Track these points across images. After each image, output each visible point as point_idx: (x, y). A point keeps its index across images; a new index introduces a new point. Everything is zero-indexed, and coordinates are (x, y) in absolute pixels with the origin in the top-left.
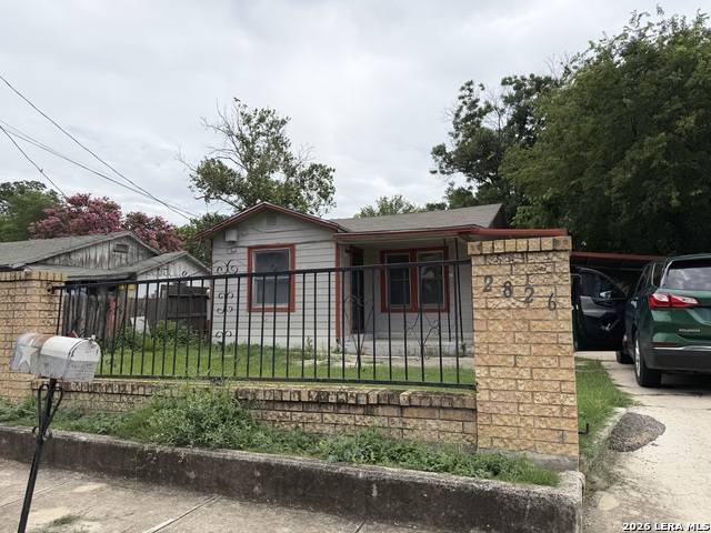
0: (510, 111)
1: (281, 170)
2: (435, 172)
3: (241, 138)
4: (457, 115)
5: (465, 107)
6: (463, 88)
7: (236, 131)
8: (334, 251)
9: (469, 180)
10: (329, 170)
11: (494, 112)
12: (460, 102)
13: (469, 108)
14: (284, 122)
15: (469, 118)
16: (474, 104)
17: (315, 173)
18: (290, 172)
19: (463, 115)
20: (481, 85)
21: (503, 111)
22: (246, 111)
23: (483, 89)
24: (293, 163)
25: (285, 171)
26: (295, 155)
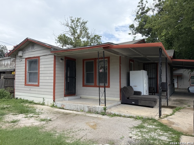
0: (157, 9)
1: (86, 38)
2: (130, 34)
3: (72, 27)
4: (138, 13)
5: (140, 10)
6: (139, 3)
7: (70, 25)
8: (53, 59)
9: (143, 36)
10: (100, 37)
11: (151, 11)
12: (139, 8)
13: (142, 10)
14: (86, 22)
15: (142, 13)
16: (143, 8)
17: (95, 38)
18: (88, 38)
19: (139, 13)
20: (147, 1)
21: (154, 10)
22: (73, 19)
23: (147, 3)
24: (89, 35)
25: (87, 38)
26: (90, 32)
